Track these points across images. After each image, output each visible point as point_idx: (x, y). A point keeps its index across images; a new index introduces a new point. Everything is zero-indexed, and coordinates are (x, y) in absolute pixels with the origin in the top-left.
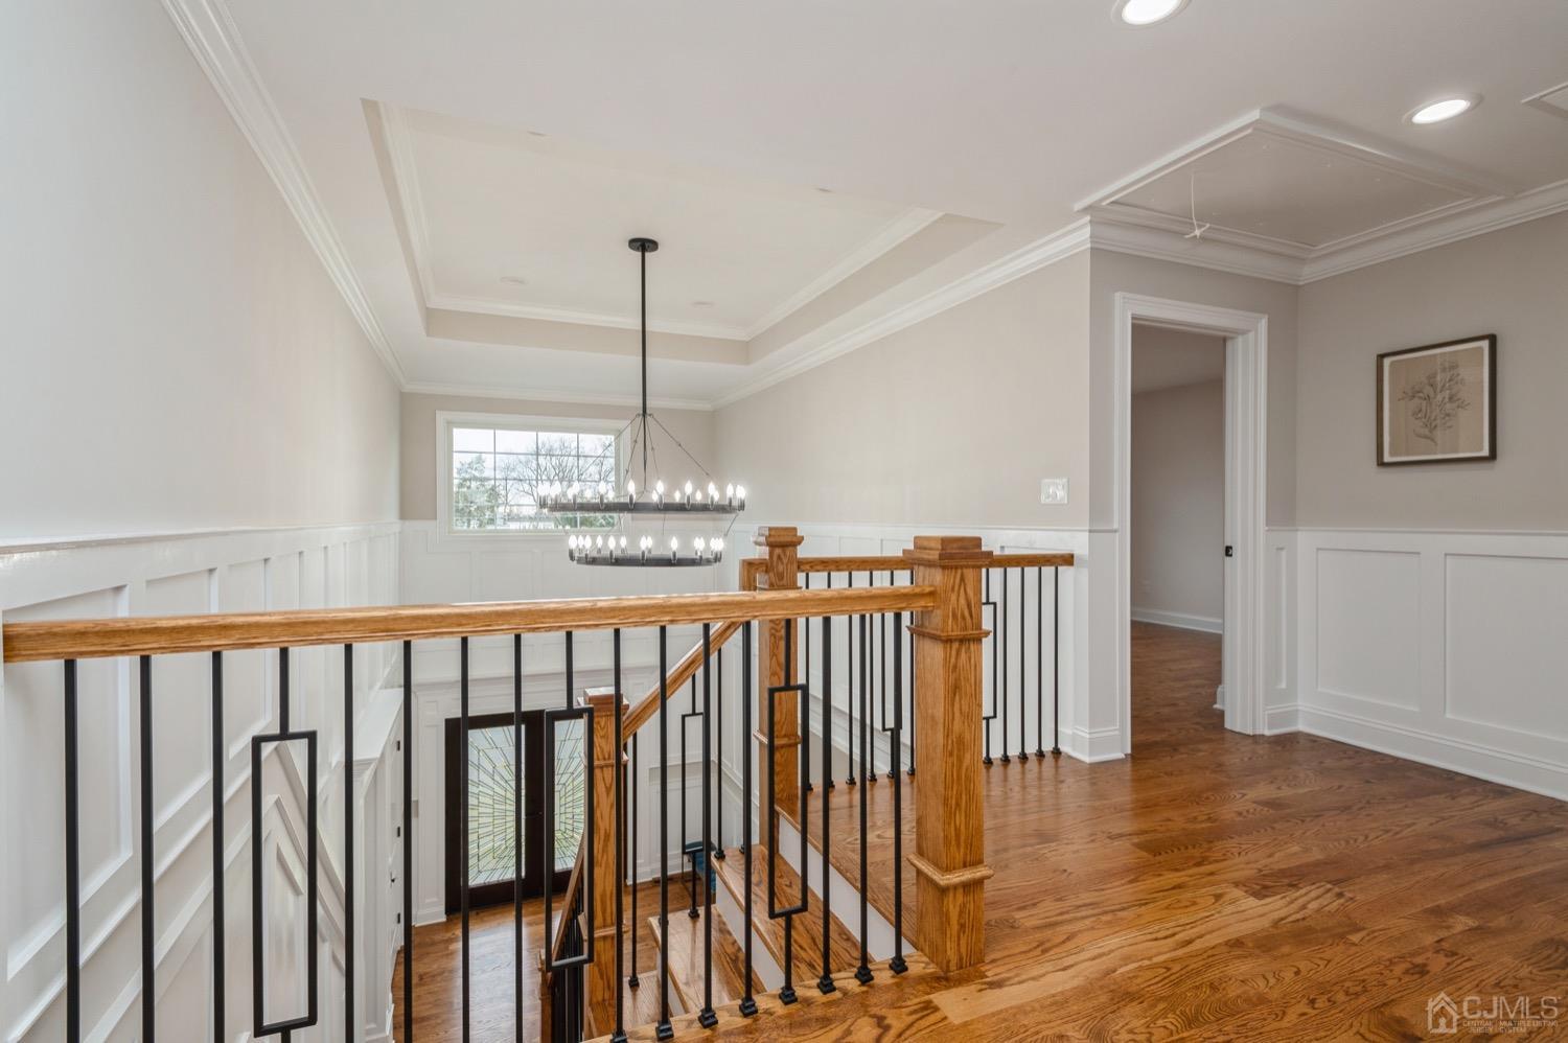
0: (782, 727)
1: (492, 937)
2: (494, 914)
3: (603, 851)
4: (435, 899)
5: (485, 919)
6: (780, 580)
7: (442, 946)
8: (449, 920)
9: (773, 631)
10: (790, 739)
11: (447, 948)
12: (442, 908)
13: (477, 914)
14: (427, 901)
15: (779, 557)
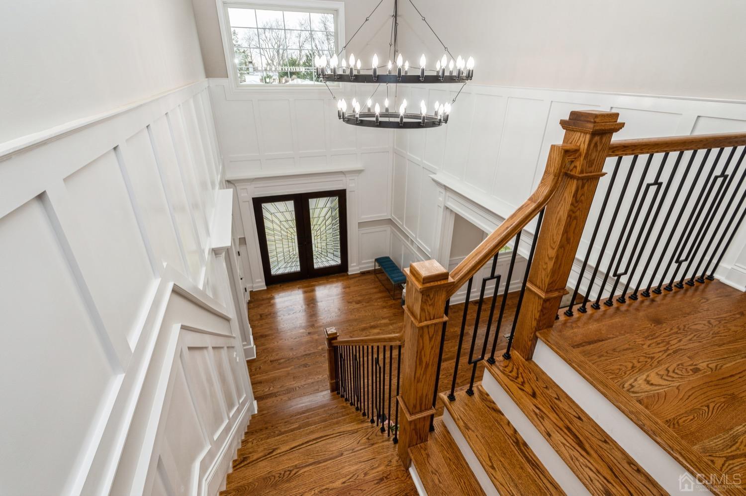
0: (556, 284)
1: (290, 298)
2: (288, 286)
3: (424, 374)
4: (260, 280)
5: (285, 288)
6: (589, 167)
7: (267, 301)
8: (268, 289)
9: (571, 213)
10: (559, 292)
11: (270, 302)
12: (264, 283)
13: (281, 286)
14: (257, 281)
15: (596, 144)
